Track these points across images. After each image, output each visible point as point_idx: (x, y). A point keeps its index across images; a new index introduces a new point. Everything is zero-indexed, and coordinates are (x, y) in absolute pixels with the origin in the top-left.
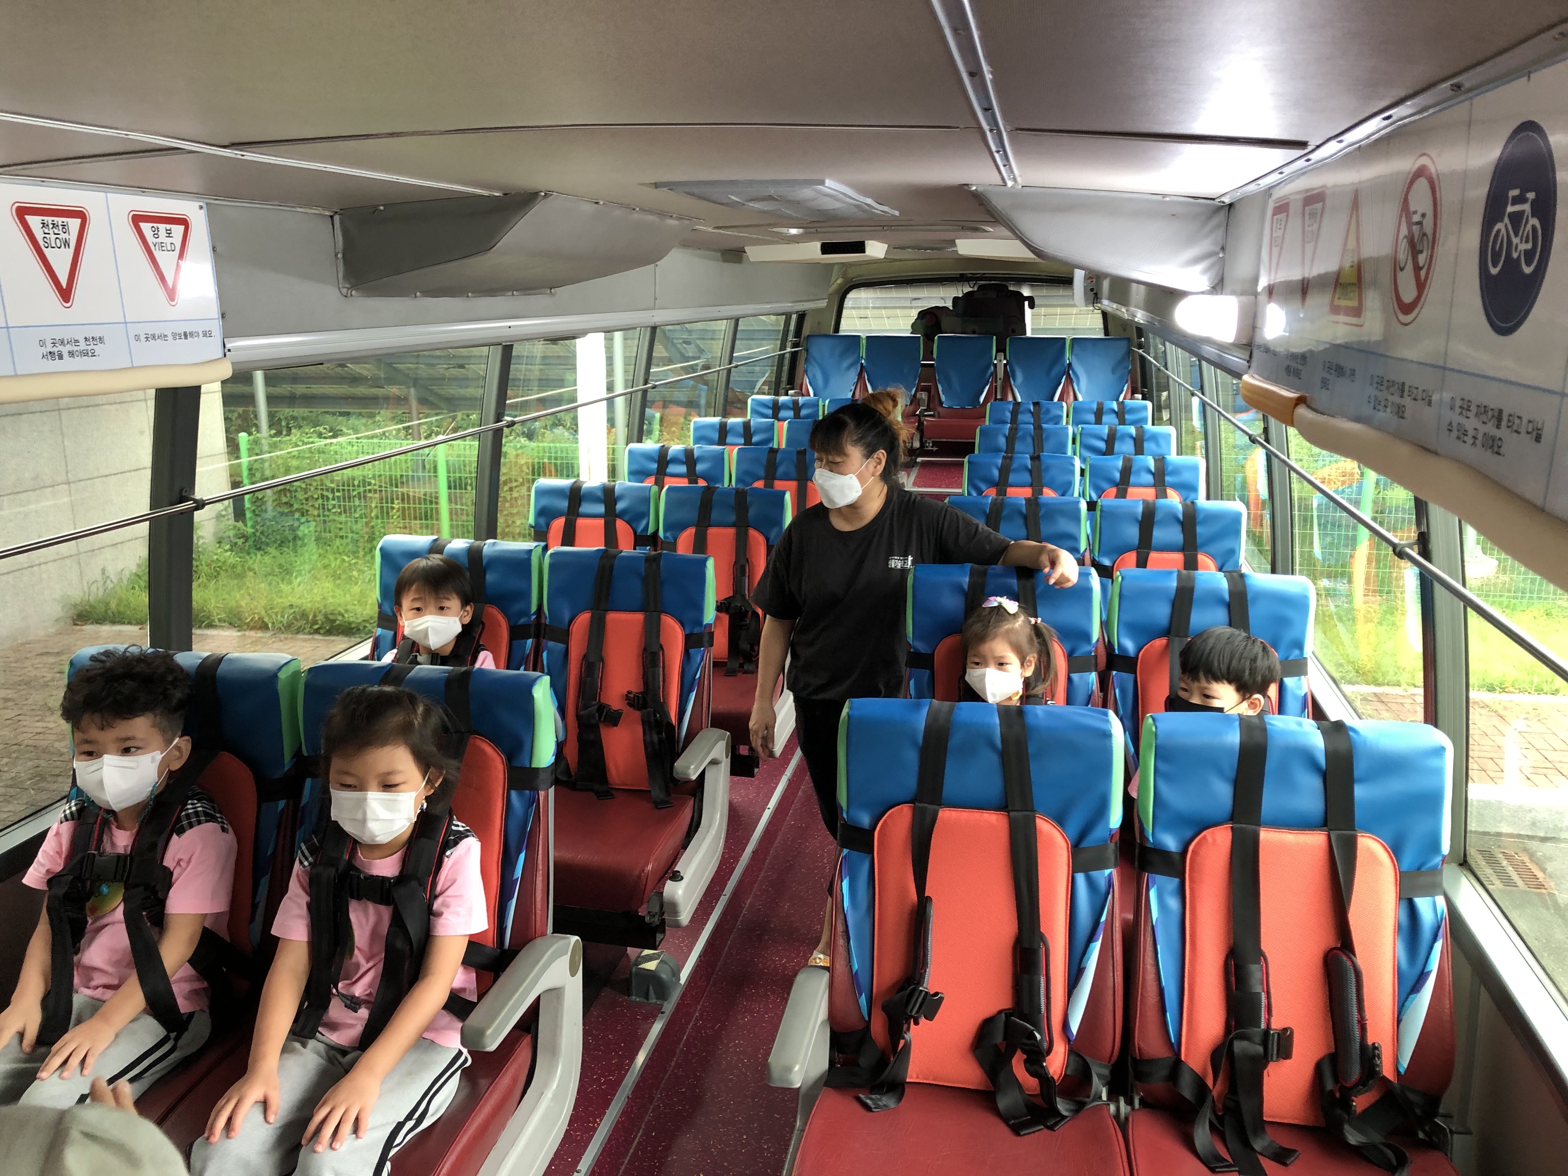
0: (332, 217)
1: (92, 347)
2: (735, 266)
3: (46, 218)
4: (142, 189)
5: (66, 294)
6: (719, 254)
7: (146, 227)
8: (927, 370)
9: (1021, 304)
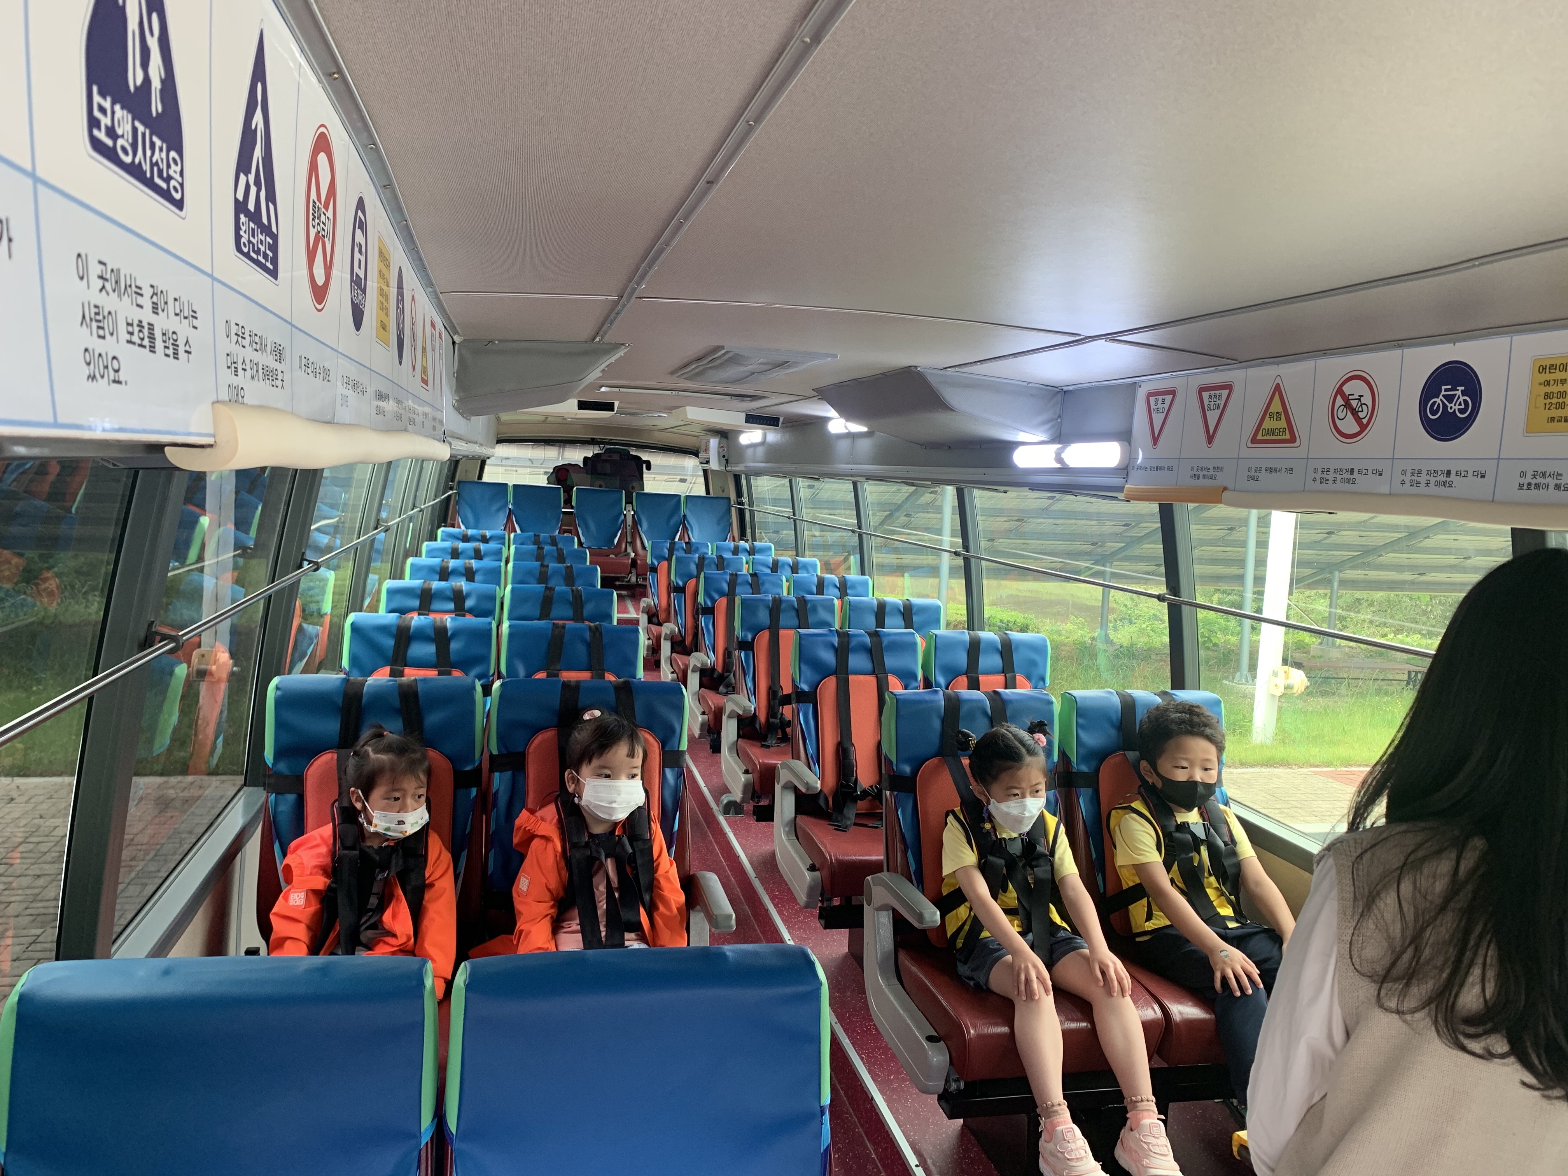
0: (455, 344)
8: (567, 516)
9: (639, 467)
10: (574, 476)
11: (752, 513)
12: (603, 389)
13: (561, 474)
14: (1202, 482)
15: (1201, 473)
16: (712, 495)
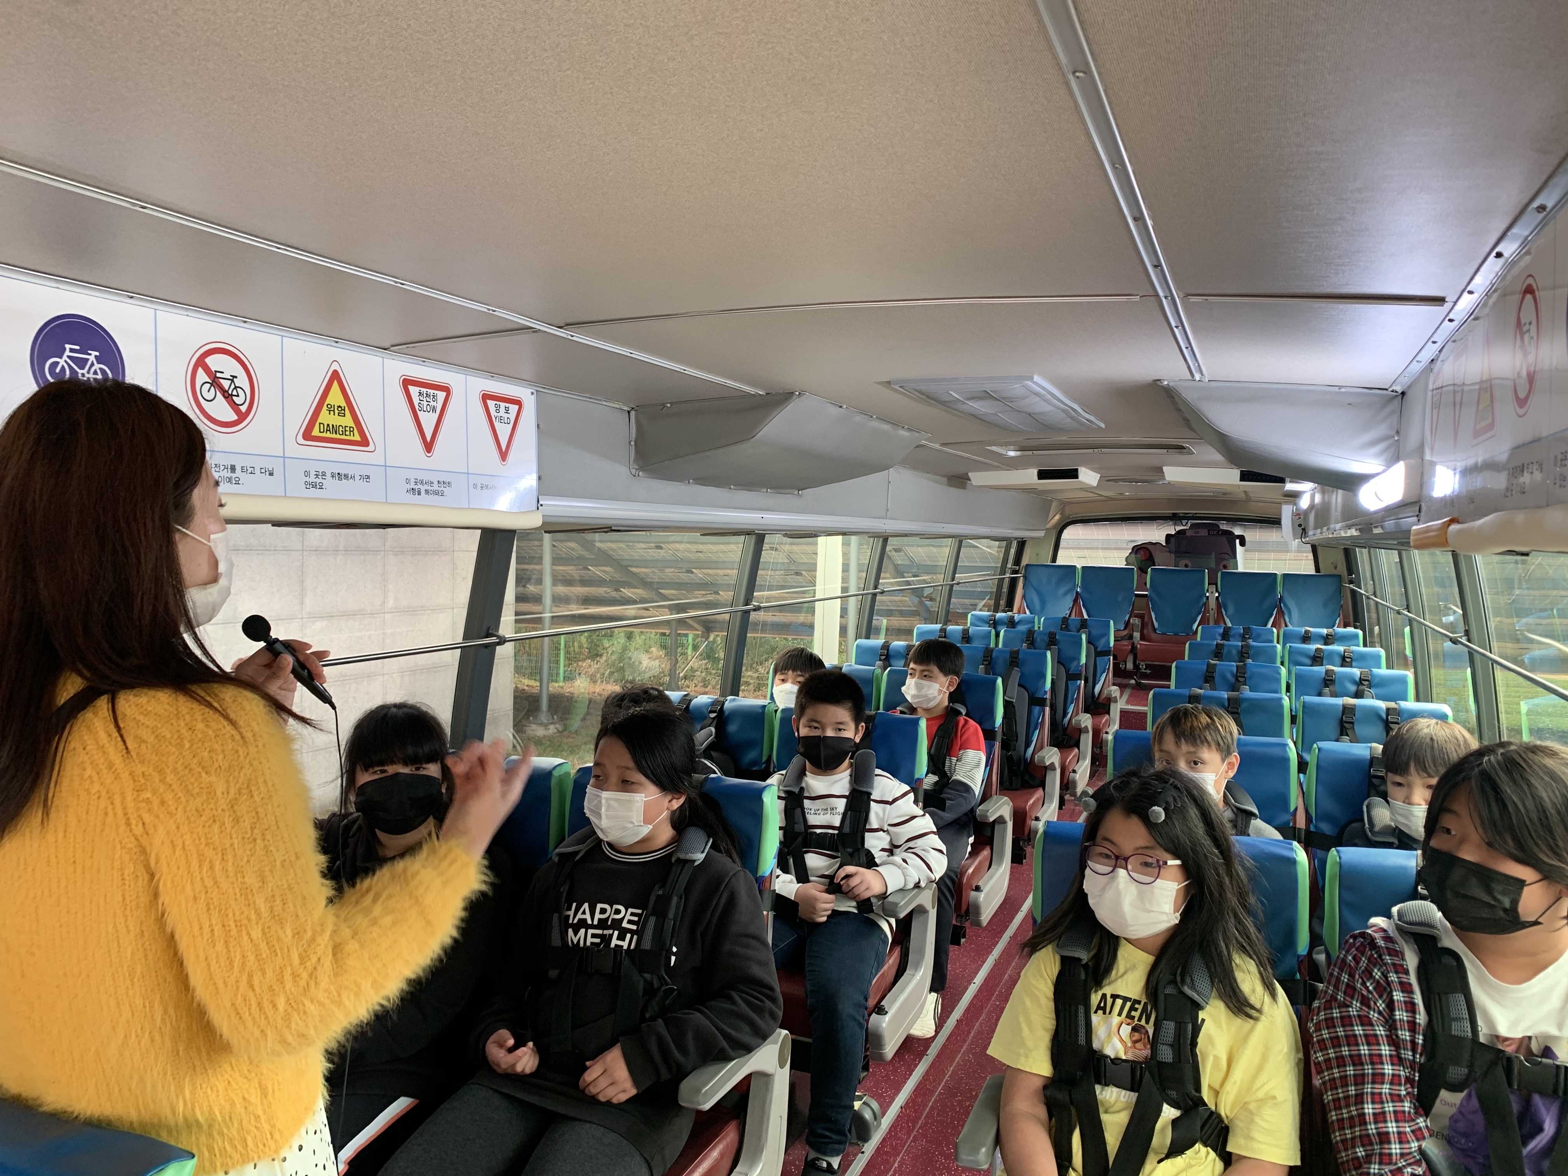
0: (629, 412)
1: (442, 488)
2: (961, 491)
3: (422, 389)
4: (492, 374)
5: (429, 446)
6: (945, 480)
7: (491, 404)
8: (1139, 600)
9: (1232, 542)
13: (1142, 553)
16: (1320, 573)
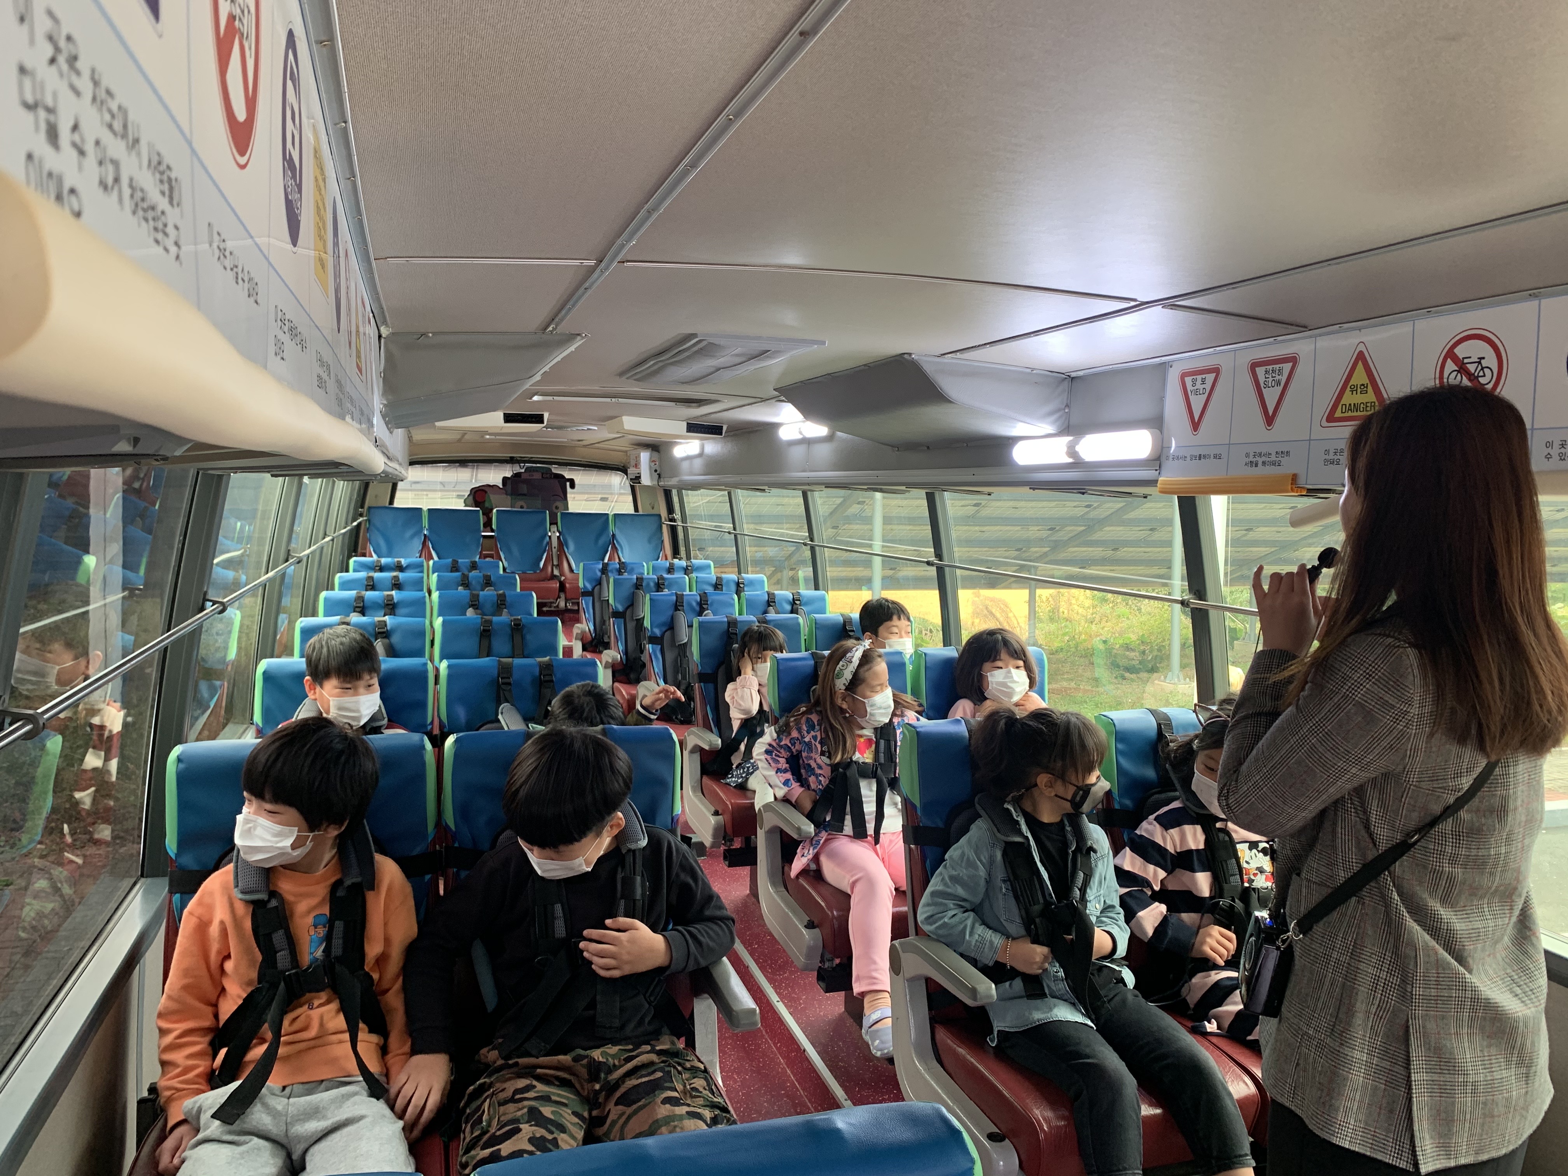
8: (487, 541)
9: (563, 485)
10: (493, 498)
11: (685, 529)
12: (536, 398)
13: (479, 495)
14: (1261, 471)
15: (1260, 460)
16: (641, 512)
